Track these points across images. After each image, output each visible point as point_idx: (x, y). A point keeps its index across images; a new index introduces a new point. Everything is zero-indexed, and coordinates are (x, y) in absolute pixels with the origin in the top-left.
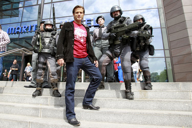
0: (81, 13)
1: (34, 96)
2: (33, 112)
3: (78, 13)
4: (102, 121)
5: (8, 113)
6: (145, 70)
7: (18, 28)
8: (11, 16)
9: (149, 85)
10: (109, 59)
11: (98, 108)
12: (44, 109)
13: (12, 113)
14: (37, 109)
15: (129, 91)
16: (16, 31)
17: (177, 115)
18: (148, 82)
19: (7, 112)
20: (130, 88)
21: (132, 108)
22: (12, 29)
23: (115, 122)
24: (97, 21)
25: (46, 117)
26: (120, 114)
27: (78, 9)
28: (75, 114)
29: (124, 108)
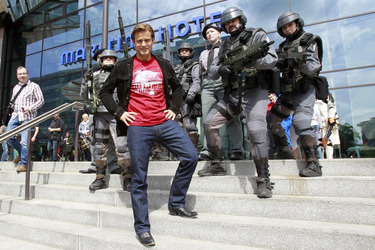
0: (146, 41)
1: (92, 189)
2: (87, 218)
3: (141, 41)
4: (200, 238)
5: (52, 219)
6: (304, 133)
7: (80, 52)
8: (66, 29)
9: (313, 166)
10: (223, 118)
11: (193, 215)
12: (104, 213)
13: (57, 219)
14: (93, 214)
15: (263, 179)
16: (77, 57)
17: (351, 236)
18: (311, 159)
19: (51, 217)
20: (267, 175)
21: (266, 216)
22: (69, 54)
23: (223, 241)
24: (204, 34)
25: (107, 227)
26: (233, 228)
27: (140, 34)
28: (149, 226)
29: (249, 214)
